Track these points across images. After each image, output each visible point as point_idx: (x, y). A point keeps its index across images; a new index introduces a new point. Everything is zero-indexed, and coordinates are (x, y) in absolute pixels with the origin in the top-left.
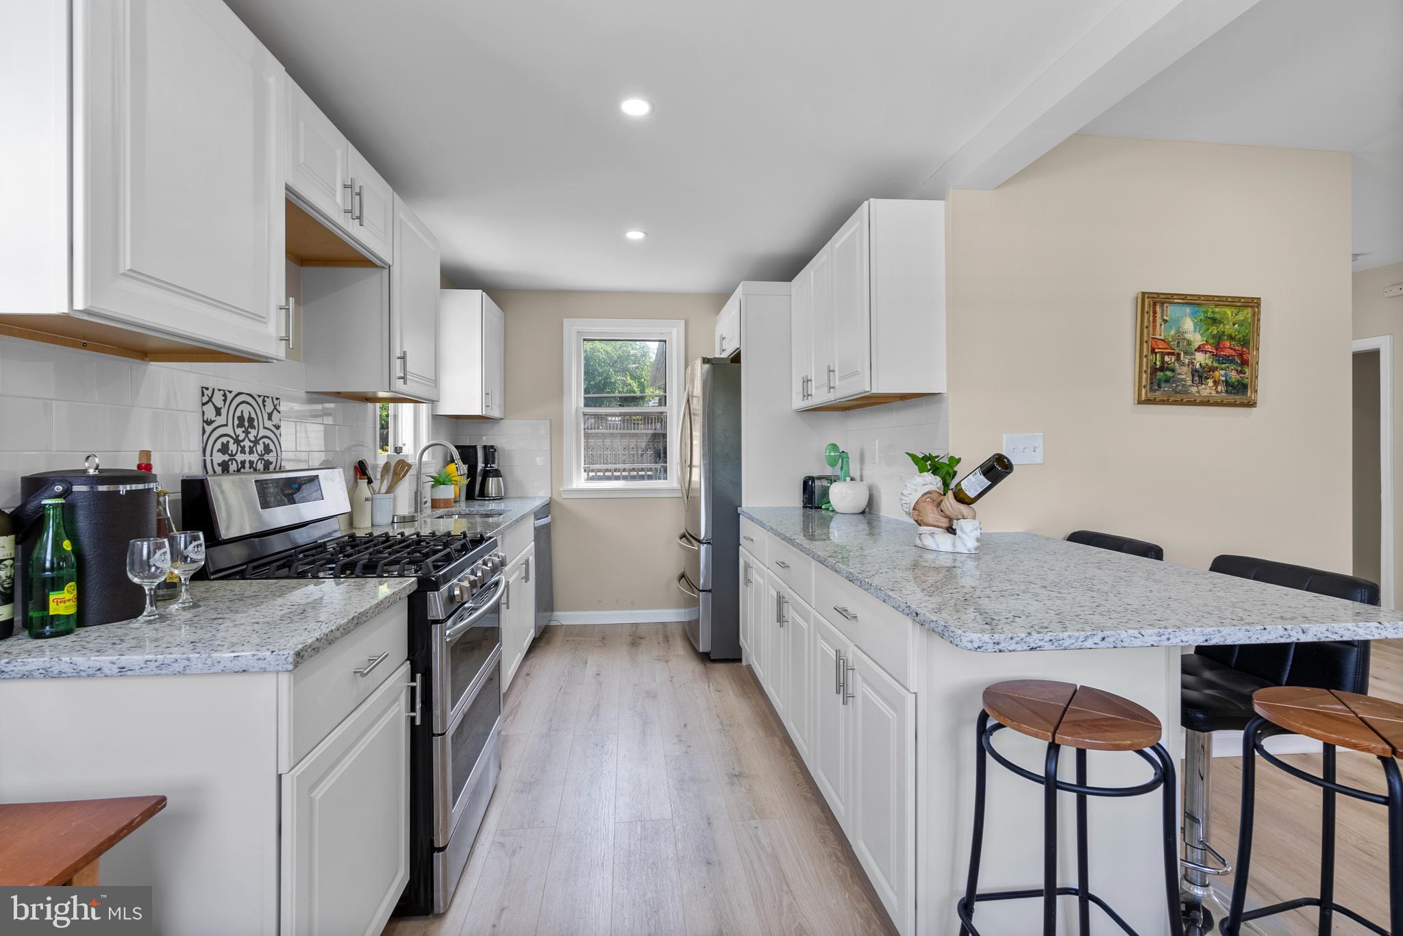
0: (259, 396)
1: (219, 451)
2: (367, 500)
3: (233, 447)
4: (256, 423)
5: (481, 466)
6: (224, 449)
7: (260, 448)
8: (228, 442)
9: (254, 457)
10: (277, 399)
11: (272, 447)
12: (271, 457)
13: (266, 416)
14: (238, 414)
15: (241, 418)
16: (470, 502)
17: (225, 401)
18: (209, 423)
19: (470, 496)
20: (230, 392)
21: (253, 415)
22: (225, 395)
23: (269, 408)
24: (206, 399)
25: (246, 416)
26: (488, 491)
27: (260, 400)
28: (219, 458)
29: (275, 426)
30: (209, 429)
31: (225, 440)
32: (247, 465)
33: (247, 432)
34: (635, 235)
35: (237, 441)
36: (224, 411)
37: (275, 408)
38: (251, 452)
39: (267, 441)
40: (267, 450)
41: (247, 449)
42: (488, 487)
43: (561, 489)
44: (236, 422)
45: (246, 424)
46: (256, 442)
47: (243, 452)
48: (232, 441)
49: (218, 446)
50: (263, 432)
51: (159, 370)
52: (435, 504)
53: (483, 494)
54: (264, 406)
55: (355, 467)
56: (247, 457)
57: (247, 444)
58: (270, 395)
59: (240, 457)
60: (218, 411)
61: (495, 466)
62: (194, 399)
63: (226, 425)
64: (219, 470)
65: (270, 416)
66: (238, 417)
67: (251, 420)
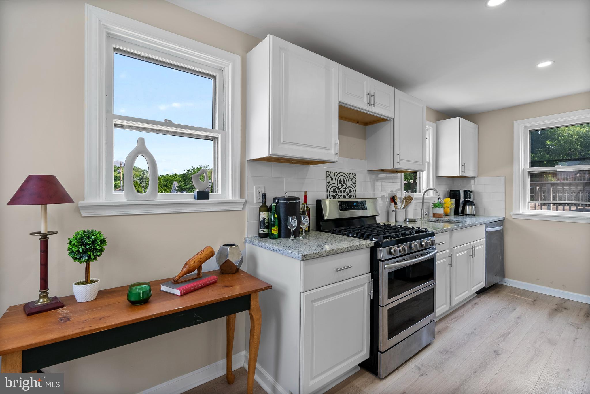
0: (347, 173)
1: (332, 191)
2: (393, 211)
3: (337, 190)
4: (346, 182)
5: (462, 199)
6: (334, 191)
7: (347, 191)
8: (335, 189)
9: (345, 194)
10: (354, 174)
11: (352, 190)
12: (352, 194)
13: (350, 180)
14: (339, 179)
15: (340, 181)
16: (457, 216)
17: (334, 175)
18: (329, 183)
19: (456, 213)
20: (336, 173)
21: (345, 180)
22: (334, 174)
23: (351, 177)
24: (328, 175)
25: (342, 180)
26: (466, 212)
27: (348, 175)
28: (332, 194)
29: (353, 183)
30: (329, 185)
31: (334, 188)
32: (342, 196)
33: (342, 186)
35: (339, 188)
36: (334, 179)
37: (354, 177)
38: (344, 192)
39: (350, 188)
40: (350, 191)
41: (342, 191)
42: (466, 210)
43: (511, 213)
44: (338, 182)
45: (342, 183)
46: (346, 189)
47: (341, 192)
48: (337, 188)
49: (332, 190)
50: (348, 185)
51: (312, 167)
52: (434, 215)
53: (463, 213)
54: (349, 176)
55: (391, 198)
56: (342, 194)
57: (342, 189)
58: (352, 173)
59: (339, 194)
60: (332, 179)
61: (471, 200)
62: (325, 175)
63: (335, 183)
64: (332, 198)
65: (351, 180)
66: (339, 181)
67: (344, 181)
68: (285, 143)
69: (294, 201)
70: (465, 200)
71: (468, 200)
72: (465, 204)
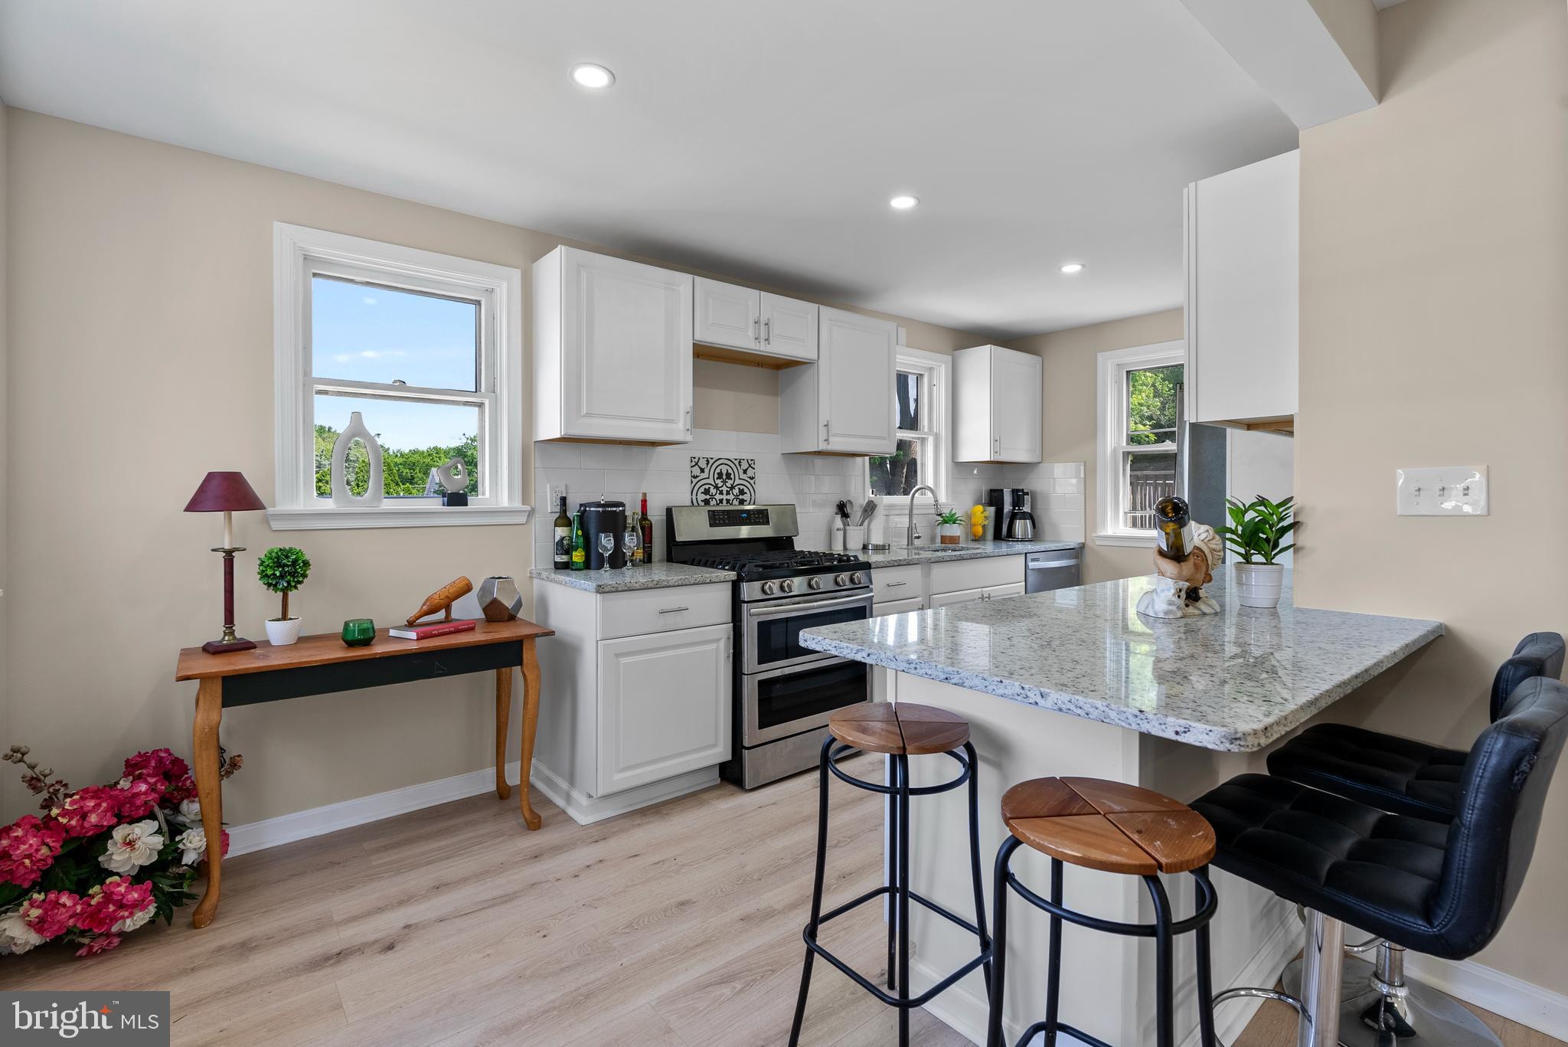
0: (736, 460)
1: (702, 493)
2: (838, 530)
3: (713, 491)
4: (732, 476)
5: (1007, 507)
6: (707, 492)
7: (736, 491)
8: (709, 488)
9: (731, 497)
10: (752, 460)
11: (746, 490)
12: (746, 497)
13: (741, 472)
14: (718, 471)
15: (720, 475)
16: (998, 543)
17: (707, 464)
18: (695, 477)
19: (998, 536)
20: (712, 459)
21: (730, 471)
22: (708, 461)
23: (745, 465)
24: (694, 463)
25: (724, 472)
26: (1015, 532)
27: (737, 463)
28: (703, 497)
29: (750, 478)
30: (695, 481)
31: (707, 487)
32: (725, 502)
33: (724, 482)
34: (1071, 268)
35: (716, 487)
36: (707, 470)
37: (750, 466)
38: (728, 493)
39: (741, 487)
40: (742, 492)
41: (725, 492)
42: (1015, 530)
43: (1094, 535)
44: (716, 476)
45: (724, 477)
46: (732, 488)
47: (721, 493)
48: (712, 487)
49: (702, 489)
50: (738, 481)
51: (660, 449)
52: (944, 539)
53: (1010, 534)
54: (740, 465)
55: (838, 505)
56: (725, 497)
57: (724, 489)
58: (745, 458)
59: (718, 497)
60: (702, 470)
61: (1026, 509)
62: (688, 464)
63: (708, 478)
64: (703, 504)
65: (745, 472)
66: (718, 473)
67: (728, 476)
68: (588, 415)
69: (615, 509)
70: (1014, 509)
71: (1019, 509)
72: (1013, 517)
